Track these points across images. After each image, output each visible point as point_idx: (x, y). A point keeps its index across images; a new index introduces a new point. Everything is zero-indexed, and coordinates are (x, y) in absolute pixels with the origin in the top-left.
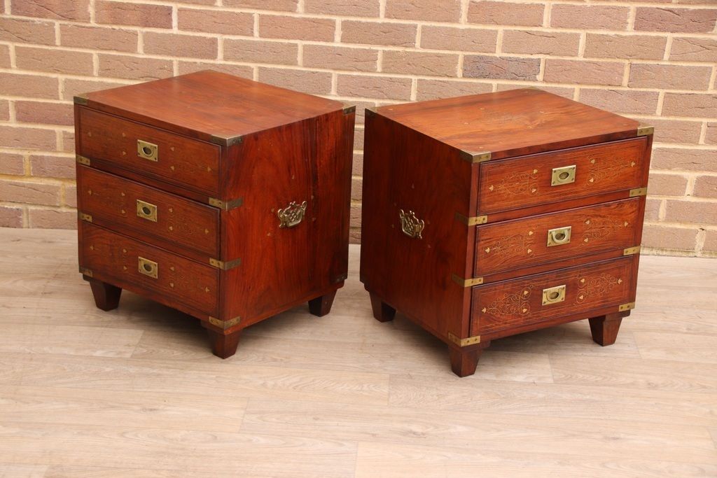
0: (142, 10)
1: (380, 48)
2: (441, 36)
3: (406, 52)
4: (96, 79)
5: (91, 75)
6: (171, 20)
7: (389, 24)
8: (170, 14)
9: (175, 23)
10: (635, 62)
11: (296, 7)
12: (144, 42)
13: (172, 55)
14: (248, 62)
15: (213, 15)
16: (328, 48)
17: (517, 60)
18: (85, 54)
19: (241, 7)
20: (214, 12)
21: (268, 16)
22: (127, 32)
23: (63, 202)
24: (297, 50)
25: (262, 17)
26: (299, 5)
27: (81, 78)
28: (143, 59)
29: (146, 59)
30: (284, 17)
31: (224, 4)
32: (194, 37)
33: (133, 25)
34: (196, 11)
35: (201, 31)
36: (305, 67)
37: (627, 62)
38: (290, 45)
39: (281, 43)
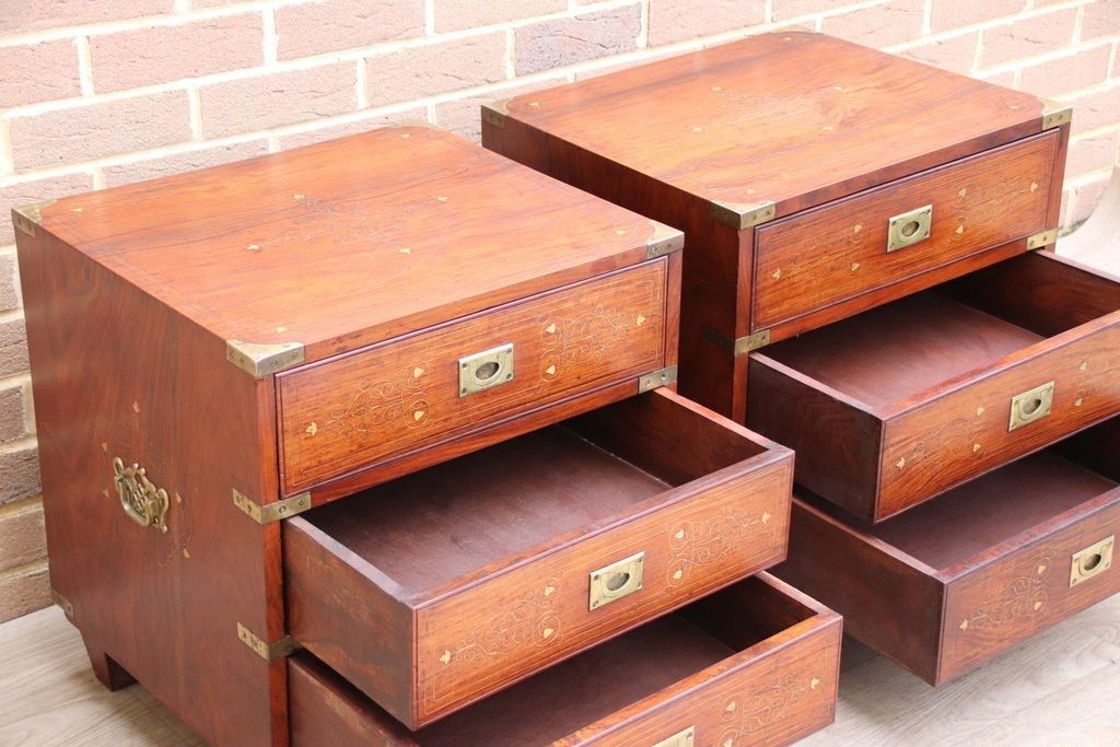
3: (411, 52)
16: (253, 83)
21: (109, 36)
24: (187, 104)
25: (95, 43)
30: (147, 31)
38: (169, 96)
39: (150, 98)
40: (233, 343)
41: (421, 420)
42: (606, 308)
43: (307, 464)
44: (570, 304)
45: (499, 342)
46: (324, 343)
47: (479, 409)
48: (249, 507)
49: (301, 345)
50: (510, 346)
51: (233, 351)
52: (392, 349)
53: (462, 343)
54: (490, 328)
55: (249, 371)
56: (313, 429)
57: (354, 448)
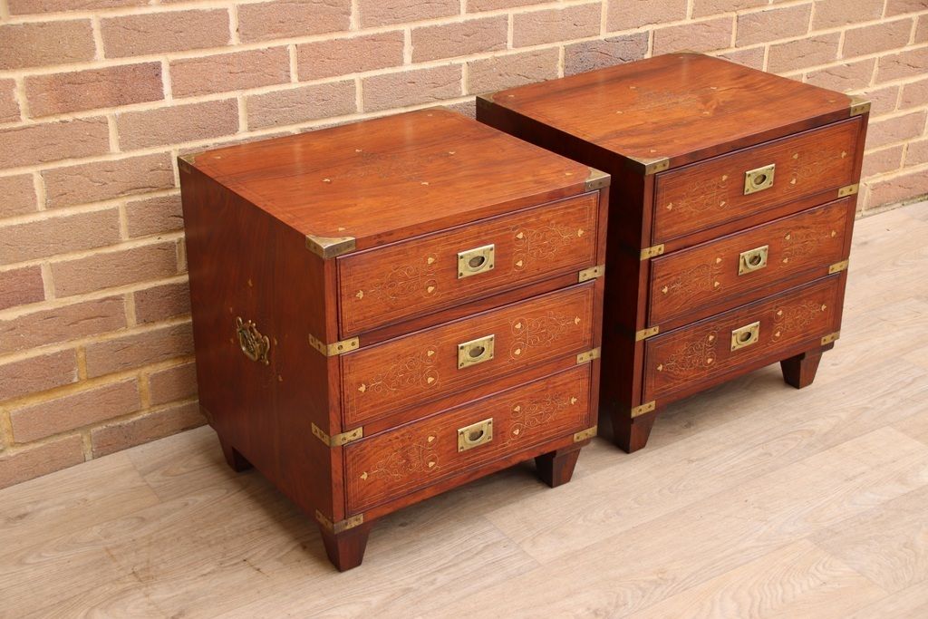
0: (110, 78)
1: (462, 60)
2: (537, 25)
3: (496, 58)
4: (43, 216)
5: (34, 211)
6: (161, 84)
7: (473, 22)
8: (158, 75)
9: (167, 89)
10: (742, 13)
11: (348, 21)
12: (119, 131)
13: (166, 143)
14: (285, 124)
15: (227, 61)
16: (396, 77)
17: (624, 39)
18: (18, 177)
19: (269, 39)
20: (228, 56)
21: (310, 45)
22: (88, 122)
23: (8, 439)
24: (354, 88)
26: (351, 18)
27: (16, 221)
28: (120, 161)
29: (126, 160)
30: (332, 42)
31: (243, 40)
32: (200, 105)
33: (98, 107)
34: (200, 61)
35: (210, 92)
36: (367, 112)
37: (734, 15)
38: (344, 84)
39: (332, 84)
40: (310, 237)
41: (433, 292)
42: (557, 223)
43: (357, 318)
44: (533, 220)
45: (485, 243)
46: (369, 238)
47: (471, 287)
48: (319, 345)
49: (353, 239)
50: (492, 246)
51: (310, 241)
52: (413, 244)
53: (460, 242)
54: (479, 233)
55: (320, 255)
56: (361, 295)
57: (388, 309)
